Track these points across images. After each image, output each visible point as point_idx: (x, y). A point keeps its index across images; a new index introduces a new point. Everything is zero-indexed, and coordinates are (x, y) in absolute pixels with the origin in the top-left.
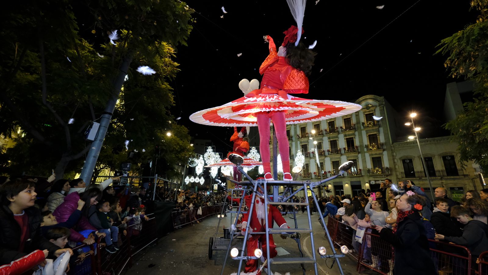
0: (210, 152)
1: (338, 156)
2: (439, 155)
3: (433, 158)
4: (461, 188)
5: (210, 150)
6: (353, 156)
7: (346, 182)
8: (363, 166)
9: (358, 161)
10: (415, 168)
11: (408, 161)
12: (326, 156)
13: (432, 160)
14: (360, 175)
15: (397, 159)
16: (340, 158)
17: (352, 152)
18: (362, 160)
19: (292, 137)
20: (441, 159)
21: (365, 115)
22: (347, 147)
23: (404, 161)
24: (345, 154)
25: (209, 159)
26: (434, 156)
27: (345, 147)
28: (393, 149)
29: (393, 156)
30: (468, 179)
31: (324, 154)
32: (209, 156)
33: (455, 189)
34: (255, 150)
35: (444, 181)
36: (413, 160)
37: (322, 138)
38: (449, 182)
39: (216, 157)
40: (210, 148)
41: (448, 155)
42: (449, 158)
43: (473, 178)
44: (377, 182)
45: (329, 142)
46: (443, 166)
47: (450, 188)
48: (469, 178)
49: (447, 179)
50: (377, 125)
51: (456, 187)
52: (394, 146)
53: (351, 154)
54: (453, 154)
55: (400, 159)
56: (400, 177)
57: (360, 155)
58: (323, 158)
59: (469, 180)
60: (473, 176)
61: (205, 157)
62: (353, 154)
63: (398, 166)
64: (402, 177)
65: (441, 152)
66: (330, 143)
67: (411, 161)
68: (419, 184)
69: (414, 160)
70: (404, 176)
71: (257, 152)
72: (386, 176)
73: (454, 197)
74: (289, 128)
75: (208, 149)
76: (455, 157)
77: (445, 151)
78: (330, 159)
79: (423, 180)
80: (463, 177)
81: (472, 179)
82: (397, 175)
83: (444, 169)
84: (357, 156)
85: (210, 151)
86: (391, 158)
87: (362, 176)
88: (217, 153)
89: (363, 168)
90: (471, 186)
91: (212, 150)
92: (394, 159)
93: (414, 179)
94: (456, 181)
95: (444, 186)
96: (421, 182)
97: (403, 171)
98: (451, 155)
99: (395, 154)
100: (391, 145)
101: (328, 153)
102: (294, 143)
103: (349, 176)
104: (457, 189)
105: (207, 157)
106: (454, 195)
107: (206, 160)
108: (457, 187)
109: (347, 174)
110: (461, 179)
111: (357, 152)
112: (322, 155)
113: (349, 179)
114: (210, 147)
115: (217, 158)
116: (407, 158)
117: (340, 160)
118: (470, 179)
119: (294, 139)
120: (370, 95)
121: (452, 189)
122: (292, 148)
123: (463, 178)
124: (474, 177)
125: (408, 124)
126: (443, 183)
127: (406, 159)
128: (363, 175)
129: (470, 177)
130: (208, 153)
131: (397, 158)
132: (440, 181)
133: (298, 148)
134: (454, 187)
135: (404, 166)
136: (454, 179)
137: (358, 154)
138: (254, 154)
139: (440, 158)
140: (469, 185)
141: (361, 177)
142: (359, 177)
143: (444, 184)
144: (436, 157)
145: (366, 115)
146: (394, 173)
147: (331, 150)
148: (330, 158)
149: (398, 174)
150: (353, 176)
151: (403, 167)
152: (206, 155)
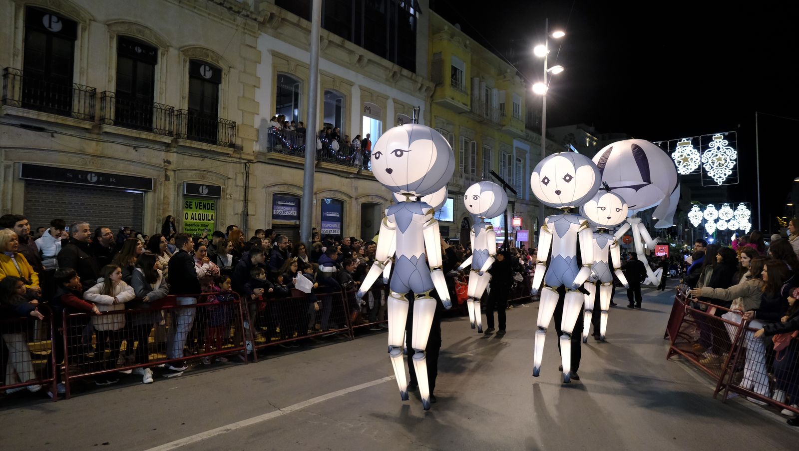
2: (184, 51)
3: (163, 54)
4: (215, 191)
10: (81, 73)
11: (57, 27)
13: (153, 61)
20: (184, 66)
26: (167, 47)
30: (236, 163)
33: (199, 193)
35: (173, 157)
36: (84, 29)
41: (209, 60)
42: (209, 75)
43: (250, 161)
46: (184, 98)
48: (240, 158)
51: (203, 185)
54: (222, 65)
59: (238, 165)
60: (251, 155)
65: (191, 43)
67: (70, 29)
69: (86, 34)
70: (17, 95)
73: (189, 221)
76: (223, 74)
77: (202, 43)
79: (102, 137)
80: (230, 151)
81: (245, 163)
83: (186, 108)
90: (237, 186)
94: (207, 164)
95: (171, 174)
96: (91, 147)
97: (18, 64)
98: (215, 63)
104: (206, 191)
106: (190, 213)
108: (207, 186)
110: (222, 158)
116: (53, 8)
118: (240, 163)
121: (193, 189)
123: (227, 154)
124: (252, 158)
126: (169, 162)
127: (51, 14)
129: (244, 157)
132: (163, 155)
135: (26, 40)
136: (204, 154)
139: (185, 61)
140: (236, 179)
143: (171, 167)
144: (173, 52)
151: (20, 45)
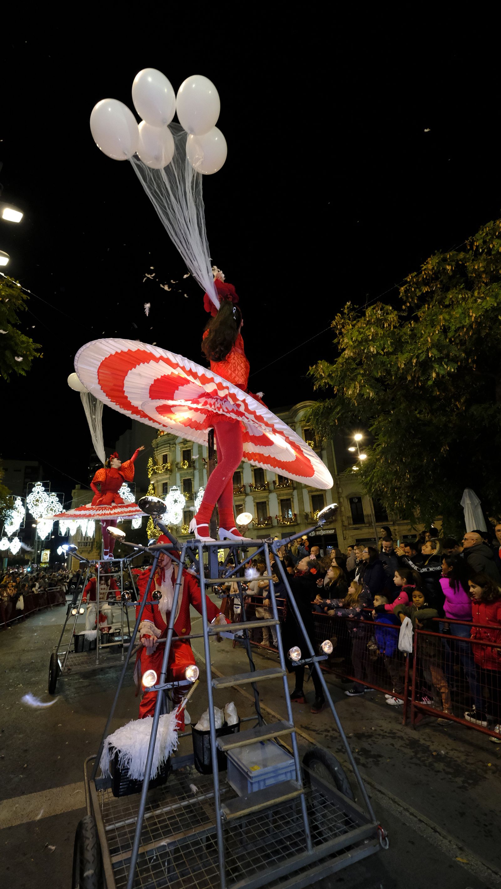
0: (38, 493)
1: (265, 494)
5: (38, 488)
6: (287, 494)
7: (276, 535)
8: (299, 508)
9: (293, 502)
12: (247, 495)
14: (295, 523)
15: (343, 498)
16: (267, 497)
17: (284, 487)
18: (298, 500)
19: (194, 462)
21: (303, 431)
22: (277, 479)
23: (351, 501)
24: (275, 490)
25: (36, 505)
27: (274, 480)
28: (338, 482)
29: (338, 493)
31: (245, 490)
32: (37, 501)
34: (126, 487)
37: (242, 465)
38: (402, 528)
39: (52, 500)
40: (40, 485)
44: (318, 533)
45: (252, 471)
47: (403, 536)
49: (399, 525)
50: (319, 447)
52: (339, 478)
53: (283, 490)
55: (347, 497)
56: (346, 523)
57: (295, 492)
58: (243, 497)
61: (28, 501)
62: (286, 491)
63: (345, 508)
64: (349, 524)
66: (253, 473)
68: (369, 533)
71: (130, 492)
72: (328, 523)
74: (190, 447)
75: (34, 486)
78: (252, 499)
82: (343, 521)
84: (292, 494)
85: (39, 490)
86: (336, 496)
87: (298, 524)
88: (53, 493)
89: (299, 511)
91: (44, 489)
92: (339, 498)
93: (363, 525)
99: (340, 490)
100: (336, 477)
101: (251, 489)
102: (197, 473)
103: (279, 525)
105: (32, 503)
107: (29, 508)
109: (276, 522)
111: (292, 488)
112: (241, 492)
113: (280, 529)
114: (39, 483)
115: (52, 502)
117: (268, 501)
119: (197, 465)
120: (311, 401)
122: (194, 481)
125: (352, 449)
128: (299, 522)
130: (35, 494)
131: (343, 496)
133: (203, 480)
134: (407, 536)
137: (292, 491)
138: (125, 495)
141: (297, 526)
142: (294, 526)
145: (306, 431)
146: (339, 518)
147: (256, 485)
148: (253, 497)
149: (344, 519)
150: (284, 525)
152: (30, 498)
